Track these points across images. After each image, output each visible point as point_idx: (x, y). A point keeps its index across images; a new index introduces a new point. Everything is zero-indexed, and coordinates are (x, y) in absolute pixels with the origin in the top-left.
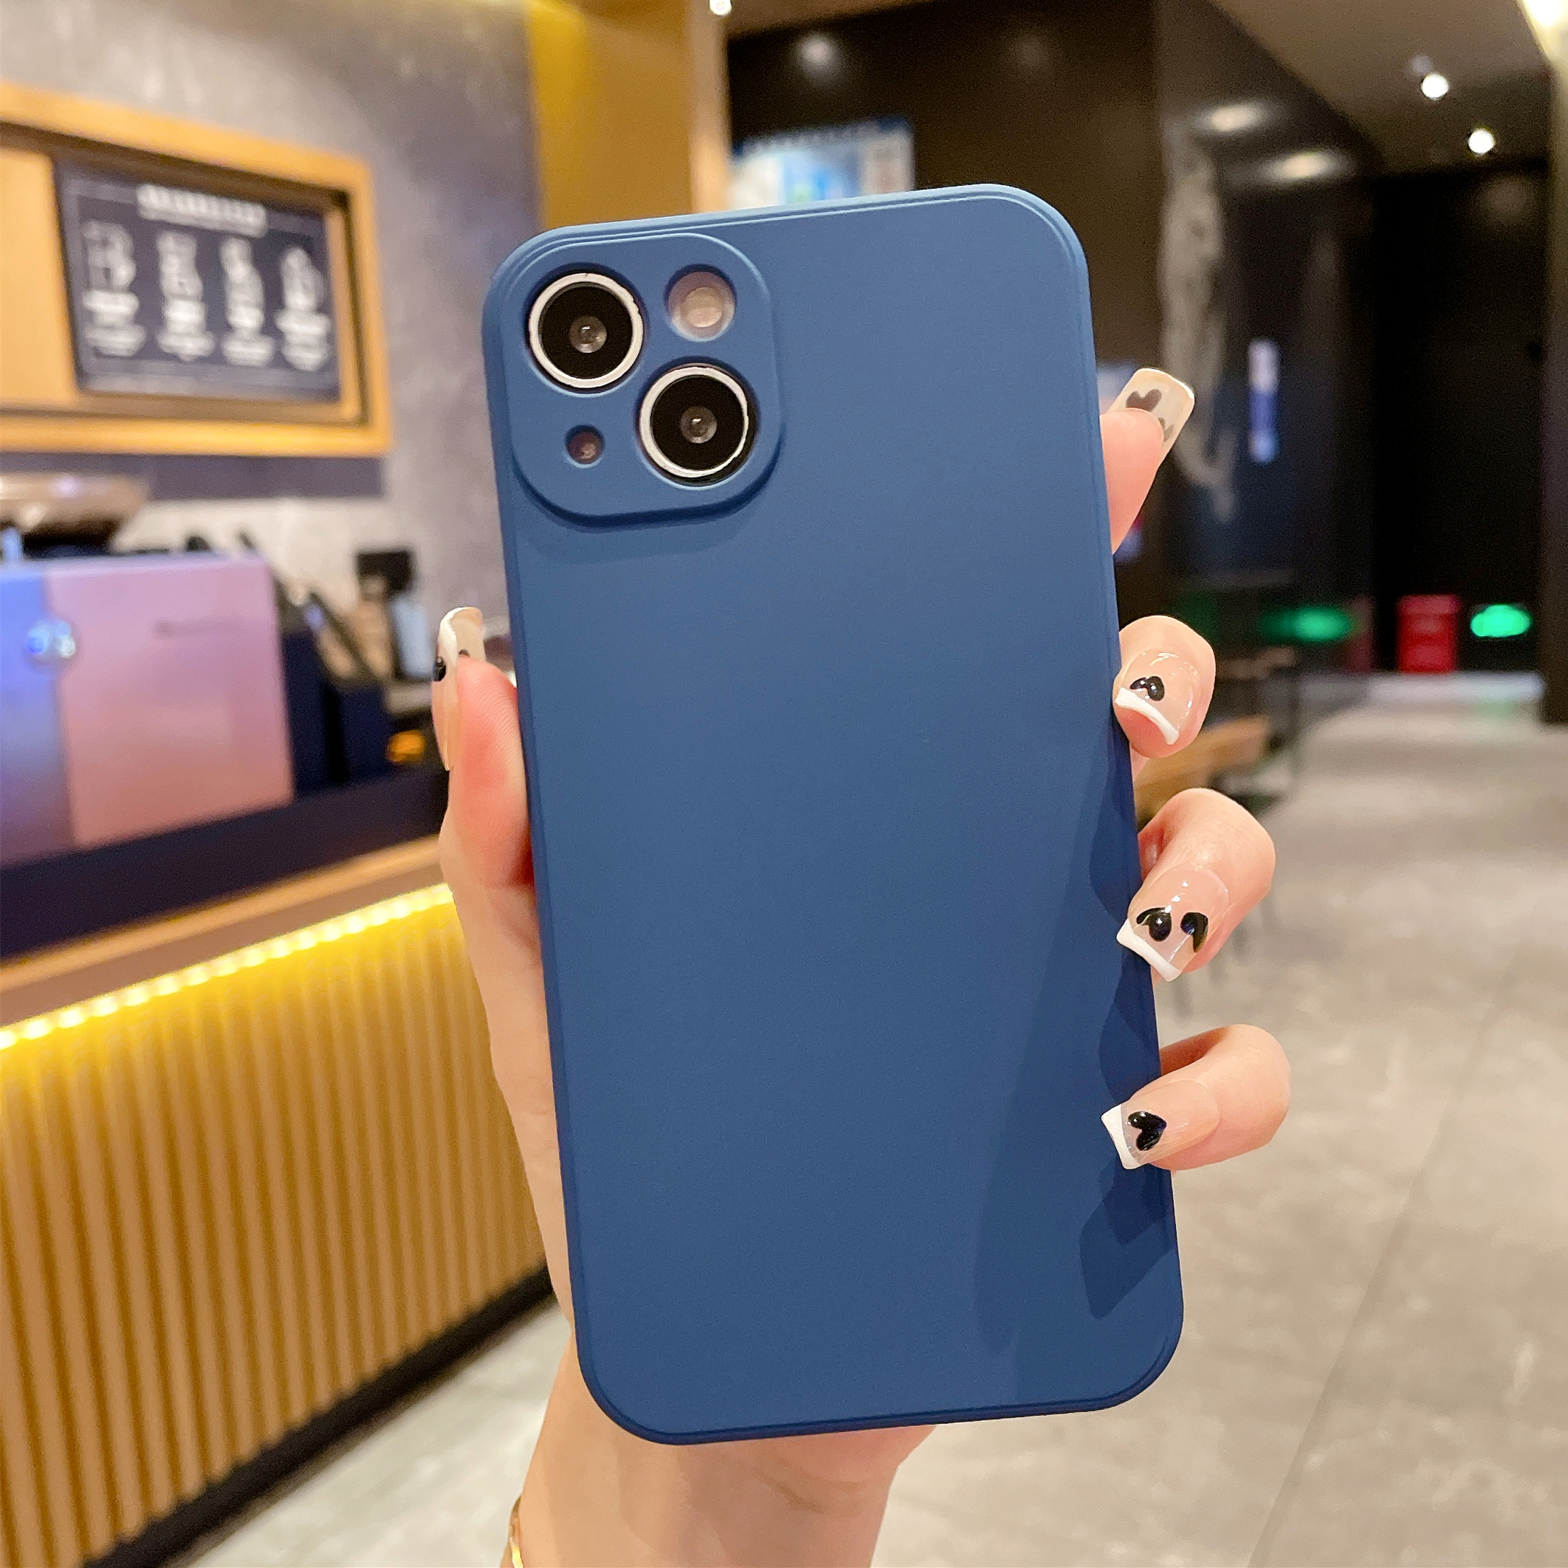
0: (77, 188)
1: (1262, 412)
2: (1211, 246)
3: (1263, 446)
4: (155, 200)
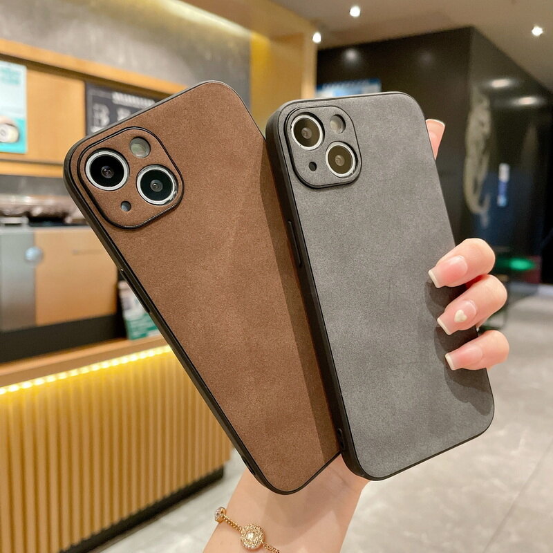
0: (92, 92)
1: (502, 189)
2: (487, 129)
3: (502, 201)
4: (118, 98)
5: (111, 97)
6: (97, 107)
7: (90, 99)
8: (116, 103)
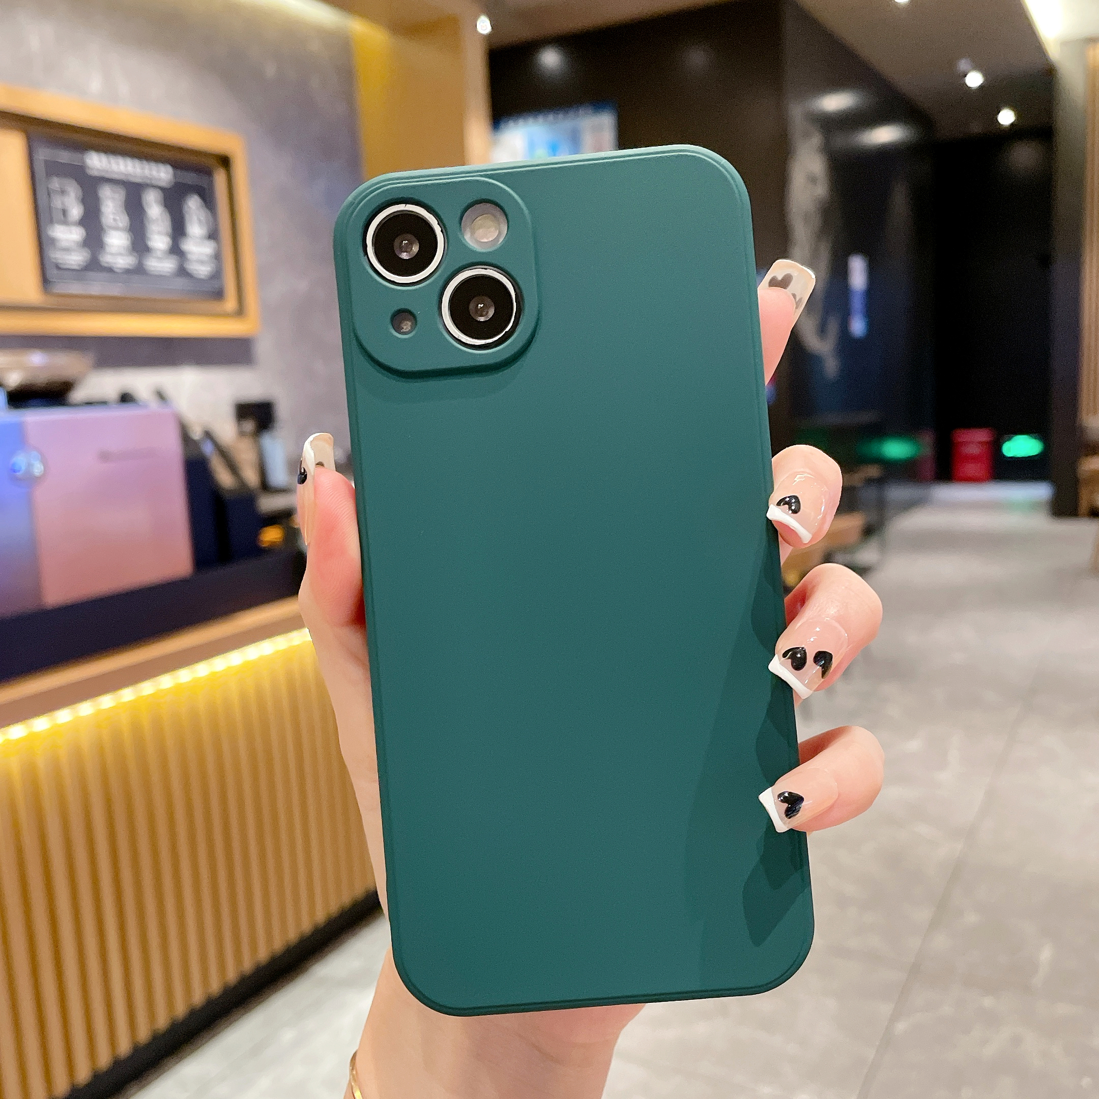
0: (43, 154)
1: (857, 303)
3: (858, 327)
4: (97, 162)
5: (84, 162)
6: (56, 183)
7: (40, 169)
8: (95, 173)
